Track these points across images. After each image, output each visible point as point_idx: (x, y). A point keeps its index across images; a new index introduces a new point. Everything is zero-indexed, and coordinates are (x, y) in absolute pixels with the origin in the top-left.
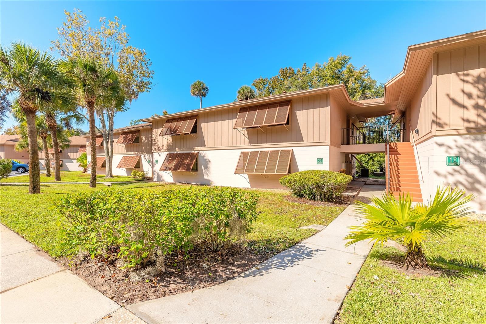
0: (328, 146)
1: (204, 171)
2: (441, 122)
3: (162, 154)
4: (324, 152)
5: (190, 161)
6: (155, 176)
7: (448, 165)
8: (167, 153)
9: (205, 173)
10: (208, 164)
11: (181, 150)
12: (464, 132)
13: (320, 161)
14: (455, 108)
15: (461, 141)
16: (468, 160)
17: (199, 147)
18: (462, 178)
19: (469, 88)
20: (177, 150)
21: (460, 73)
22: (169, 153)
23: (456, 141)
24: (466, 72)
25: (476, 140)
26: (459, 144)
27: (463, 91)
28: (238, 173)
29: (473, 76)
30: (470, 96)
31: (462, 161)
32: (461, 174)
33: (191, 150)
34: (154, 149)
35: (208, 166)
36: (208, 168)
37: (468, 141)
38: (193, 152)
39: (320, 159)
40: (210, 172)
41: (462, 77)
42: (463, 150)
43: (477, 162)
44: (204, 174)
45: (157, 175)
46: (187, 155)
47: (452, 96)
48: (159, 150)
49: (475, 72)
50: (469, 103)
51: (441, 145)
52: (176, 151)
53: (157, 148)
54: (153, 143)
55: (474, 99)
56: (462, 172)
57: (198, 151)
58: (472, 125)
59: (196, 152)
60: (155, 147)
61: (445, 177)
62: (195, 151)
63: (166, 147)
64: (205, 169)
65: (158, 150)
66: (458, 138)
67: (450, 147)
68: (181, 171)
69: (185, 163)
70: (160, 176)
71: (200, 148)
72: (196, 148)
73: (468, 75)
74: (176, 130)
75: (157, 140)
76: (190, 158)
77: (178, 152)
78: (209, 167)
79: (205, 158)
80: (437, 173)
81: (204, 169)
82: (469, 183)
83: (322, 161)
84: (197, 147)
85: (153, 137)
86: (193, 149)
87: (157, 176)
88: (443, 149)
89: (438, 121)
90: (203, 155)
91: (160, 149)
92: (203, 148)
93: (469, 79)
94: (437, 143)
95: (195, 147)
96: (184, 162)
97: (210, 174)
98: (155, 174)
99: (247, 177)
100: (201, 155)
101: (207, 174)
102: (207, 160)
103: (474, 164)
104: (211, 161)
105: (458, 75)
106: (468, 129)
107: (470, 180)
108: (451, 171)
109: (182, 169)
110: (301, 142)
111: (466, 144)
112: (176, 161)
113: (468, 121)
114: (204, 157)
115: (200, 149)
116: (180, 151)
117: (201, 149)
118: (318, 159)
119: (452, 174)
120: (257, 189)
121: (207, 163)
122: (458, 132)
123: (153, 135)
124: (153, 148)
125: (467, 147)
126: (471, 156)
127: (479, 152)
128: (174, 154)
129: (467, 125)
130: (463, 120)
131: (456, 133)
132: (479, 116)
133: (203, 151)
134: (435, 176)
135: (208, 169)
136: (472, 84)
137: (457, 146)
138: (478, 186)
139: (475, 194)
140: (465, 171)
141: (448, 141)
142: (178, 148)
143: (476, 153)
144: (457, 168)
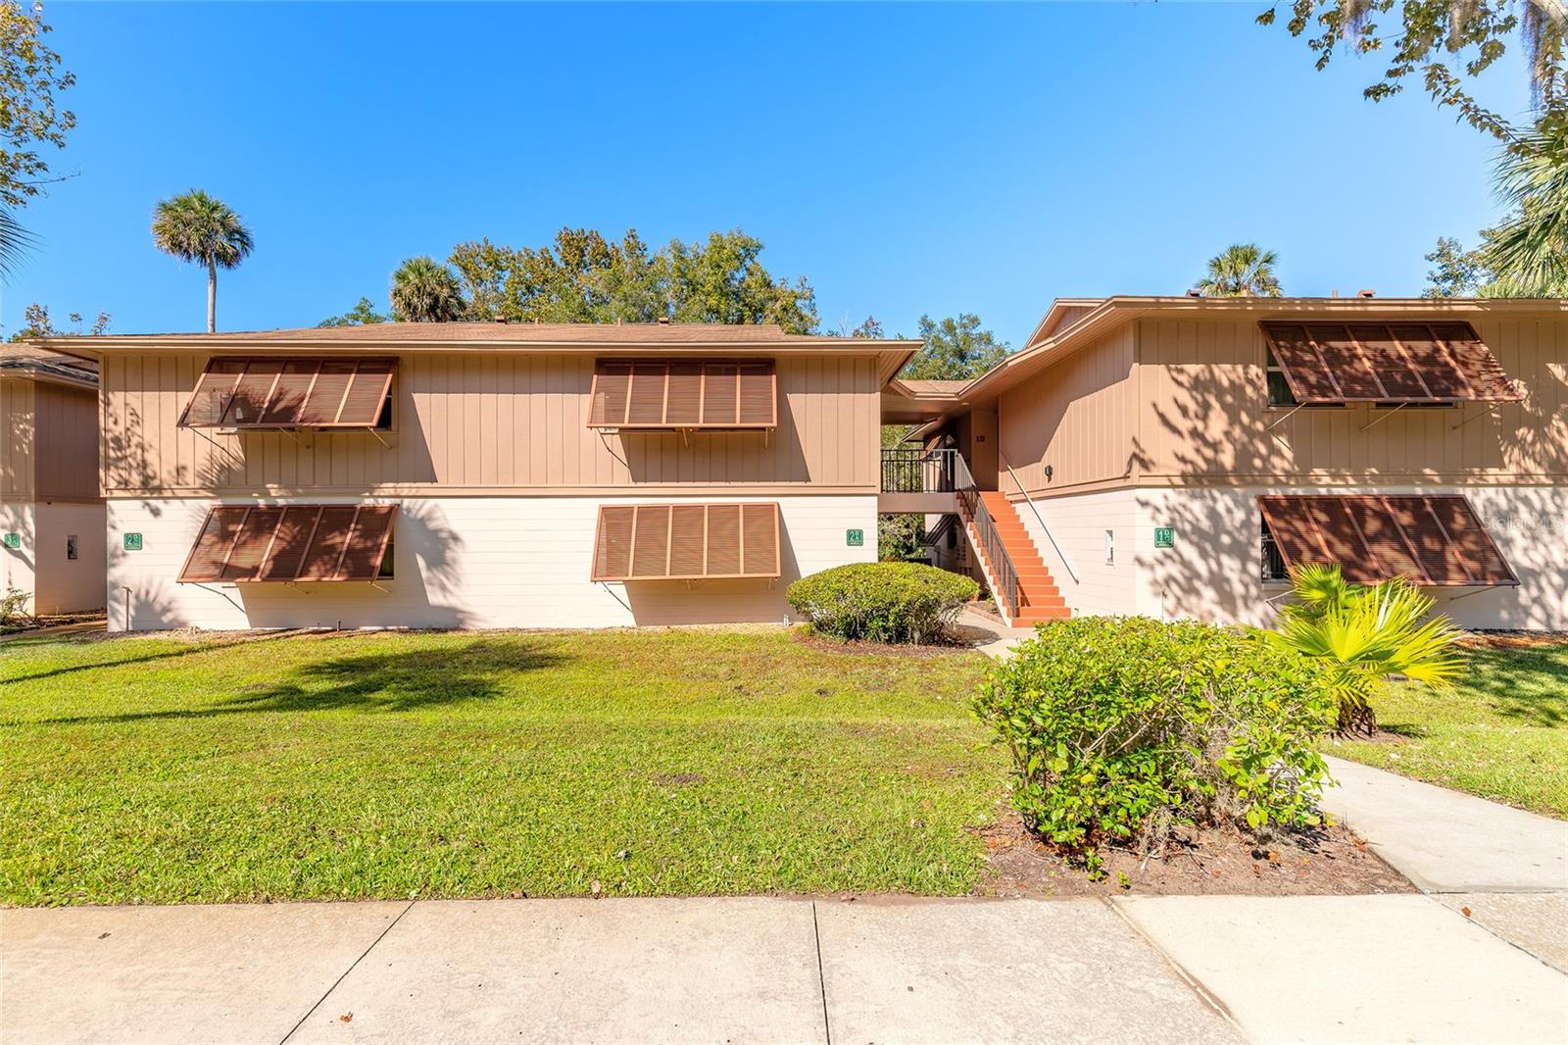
0: (876, 498)
1: (425, 574)
2: (1146, 457)
3: (173, 510)
4: (865, 513)
5: (360, 536)
6: (122, 609)
7: (1157, 546)
8: (207, 504)
9: (431, 584)
10: (446, 546)
11: (300, 491)
12: (1178, 481)
13: (855, 537)
14: (1165, 431)
15: (1175, 498)
16: (1183, 534)
17: (400, 485)
18: (1174, 570)
19: (1184, 397)
20: (273, 493)
21: (1173, 366)
22: (218, 503)
23: (1166, 497)
24: (1179, 367)
25: (1193, 496)
26: (1170, 505)
27: (1176, 401)
28: (602, 579)
29: (1189, 376)
30: (1184, 411)
31: (1176, 539)
32: (1174, 561)
33: (358, 494)
34: (112, 484)
35: (449, 555)
36: (447, 564)
37: (1184, 499)
38: (369, 502)
39: (854, 531)
40: (459, 580)
41: (1175, 374)
42: (1177, 516)
43: (1195, 538)
44: (428, 588)
45: (132, 600)
46: (339, 517)
47: (1161, 409)
48: (150, 488)
49: (1193, 369)
50: (1184, 425)
51: (1144, 504)
52: (266, 494)
53: (136, 479)
54: (107, 456)
55: (1190, 419)
56: (1176, 557)
57: (398, 501)
58: (1189, 468)
59: (388, 502)
60: (123, 473)
61: (1152, 568)
62: (380, 500)
63: (199, 475)
64: (430, 566)
65: (145, 484)
66: (1169, 492)
67: (1158, 510)
68: (319, 580)
69: (333, 547)
70: (158, 607)
71: (406, 488)
72: (388, 488)
73: (1181, 371)
74: (290, 411)
75: (135, 440)
76: (359, 527)
77: (281, 502)
78: (454, 560)
79: (432, 525)
80: (1140, 561)
81: (429, 568)
82: (1185, 578)
83: (859, 536)
84: (391, 485)
85: (111, 425)
86: (371, 490)
87: (136, 609)
88: (1149, 511)
89: (1141, 455)
90: (421, 514)
91: (156, 483)
92: (424, 488)
93: (1183, 378)
94: (1138, 500)
95: (381, 483)
96: (329, 542)
97: (456, 585)
98: (116, 600)
99: (621, 590)
100: (411, 515)
101: (443, 588)
102: (444, 535)
103: (1191, 542)
104: (462, 536)
105: (1169, 370)
106: (1184, 476)
107: (1187, 573)
108: (1160, 556)
109: (327, 571)
110: (803, 484)
111: (1180, 504)
112: (277, 537)
113: (1183, 460)
114: (422, 521)
115: (405, 492)
116: (296, 495)
117: (413, 492)
118: (849, 532)
119: (1161, 563)
120: (666, 627)
121: (439, 547)
122: (1170, 481)
123: (111, 420)
124: (109, 478)
125: (1181, 509)
126: (1188, 527)
127: (1198, 520)
128: (255, 508)
129: (1181, 466)
130: (1176, 456)
131: (1168, 483)
132: (1198, 451)
133: (421, 501)
134: (1137, 566)
135: (447, 568)
136: (1188, 389)
137: (1168, 508)
138: (1197, 584)
139: (1193, 599)
140: (1180, 556)
141: (1155, 496)
142: (280, 484)
143: (1194, 521)
144: (1169, 550)
